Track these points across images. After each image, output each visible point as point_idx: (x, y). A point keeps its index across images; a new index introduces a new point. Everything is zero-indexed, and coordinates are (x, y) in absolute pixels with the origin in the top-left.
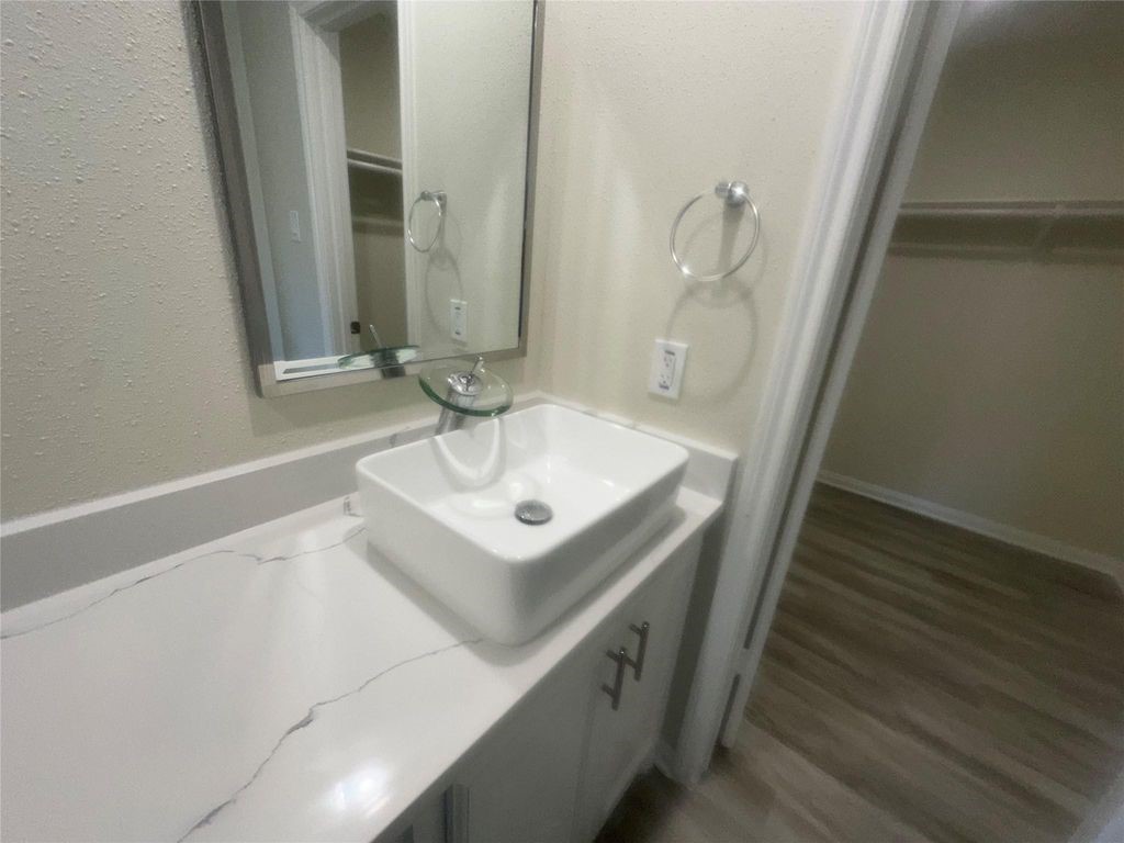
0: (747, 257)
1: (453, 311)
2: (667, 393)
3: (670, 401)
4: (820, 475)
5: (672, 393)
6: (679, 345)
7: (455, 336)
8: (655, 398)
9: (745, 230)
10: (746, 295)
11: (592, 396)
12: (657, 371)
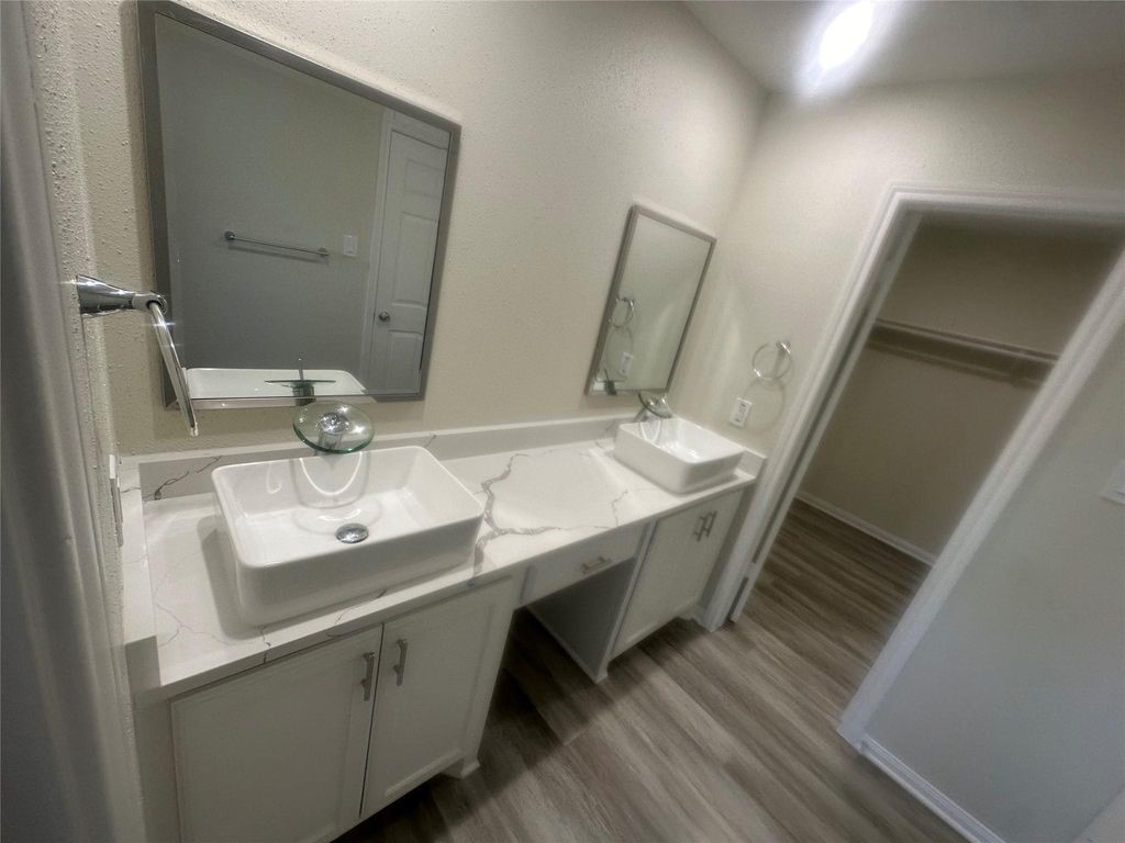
0: (786, 372)
1: (624, 360)
2: (737, 423)
3: (738, 427)
4: (797, 493)
5: (740, 424)
6: (748, 403)
7: (621, 371)
8: (731, 424)
9: (786, 362)
10: (782, 387)
11: (697, 417)
12: (735, 412)
